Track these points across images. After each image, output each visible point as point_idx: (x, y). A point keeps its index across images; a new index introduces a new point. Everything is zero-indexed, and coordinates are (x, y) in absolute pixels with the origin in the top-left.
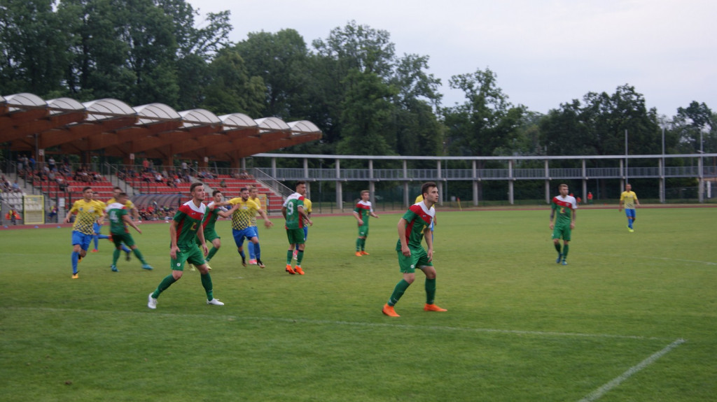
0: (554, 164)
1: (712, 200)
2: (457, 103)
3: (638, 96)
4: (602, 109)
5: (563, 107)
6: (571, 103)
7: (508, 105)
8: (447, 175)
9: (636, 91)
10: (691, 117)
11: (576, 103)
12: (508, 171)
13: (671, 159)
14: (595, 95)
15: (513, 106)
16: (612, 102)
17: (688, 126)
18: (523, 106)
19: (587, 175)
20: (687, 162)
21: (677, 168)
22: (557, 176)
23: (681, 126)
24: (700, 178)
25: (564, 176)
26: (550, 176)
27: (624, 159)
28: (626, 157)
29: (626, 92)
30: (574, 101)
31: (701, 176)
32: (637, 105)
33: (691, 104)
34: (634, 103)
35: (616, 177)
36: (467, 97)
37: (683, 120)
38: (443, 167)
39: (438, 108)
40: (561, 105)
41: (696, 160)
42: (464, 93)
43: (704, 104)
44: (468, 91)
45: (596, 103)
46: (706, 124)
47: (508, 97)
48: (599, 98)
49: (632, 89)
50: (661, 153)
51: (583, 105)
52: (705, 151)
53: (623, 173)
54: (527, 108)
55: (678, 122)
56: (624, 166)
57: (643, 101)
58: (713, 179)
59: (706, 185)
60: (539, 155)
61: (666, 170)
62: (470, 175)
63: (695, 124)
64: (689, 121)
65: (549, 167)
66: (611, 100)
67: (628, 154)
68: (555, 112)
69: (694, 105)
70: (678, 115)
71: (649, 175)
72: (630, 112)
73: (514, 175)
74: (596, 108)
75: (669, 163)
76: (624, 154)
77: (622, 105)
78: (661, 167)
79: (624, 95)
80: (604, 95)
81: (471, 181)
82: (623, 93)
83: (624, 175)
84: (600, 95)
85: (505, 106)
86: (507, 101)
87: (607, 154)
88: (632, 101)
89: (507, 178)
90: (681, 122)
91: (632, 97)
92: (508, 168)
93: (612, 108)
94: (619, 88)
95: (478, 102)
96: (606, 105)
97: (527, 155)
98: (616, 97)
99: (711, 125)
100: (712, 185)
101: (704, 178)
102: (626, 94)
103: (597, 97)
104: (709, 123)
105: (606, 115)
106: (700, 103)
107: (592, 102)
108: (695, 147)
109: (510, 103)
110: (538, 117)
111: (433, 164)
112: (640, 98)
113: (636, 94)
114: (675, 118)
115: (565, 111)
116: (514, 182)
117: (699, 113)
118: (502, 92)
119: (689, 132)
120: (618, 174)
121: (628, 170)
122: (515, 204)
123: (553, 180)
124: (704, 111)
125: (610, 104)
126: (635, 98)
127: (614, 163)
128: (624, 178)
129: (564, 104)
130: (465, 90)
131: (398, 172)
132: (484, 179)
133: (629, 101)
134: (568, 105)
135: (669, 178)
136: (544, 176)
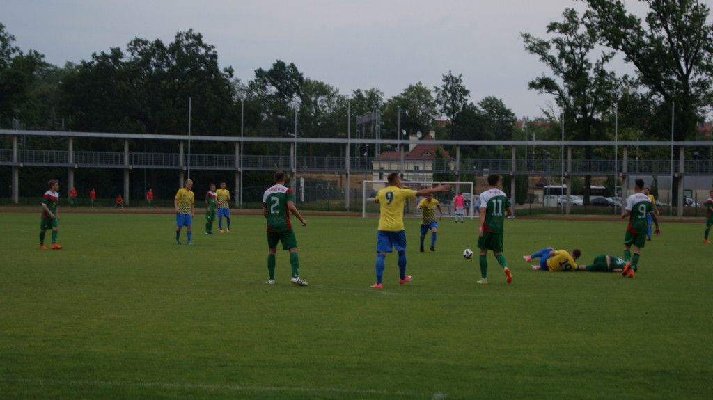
0: (81, 144)
1: (306, 205)
3: (208, 48)
4: (154, 65)
5: (98, 58)
6: (109, 53)
7: (14, 51)
9: (204, 41)
10: (274, 84)
11: (117, 53)
12: (12, 153)
13: (251, 143)
14: (145, 43)
15: (21, 53)
16: (169, 56)
17: (271, 96)
18: (36, 53)
19: (131, 163)
20: (275, 149)
21: (260, 157)
22: (86, 162)
23: (259, 95)
24: (292, 174)
25: (96, 163)
26: (76, 161)
27: (185, 141)
28: (190, 137)
29: (191, 41)
30: (113, 50)
31: (294, 170)
32: (205, 62)
33: (274, 65)
34: (202, 58)
35: (174, 167)
37: (265, 89)
40: (94, 55)
41: (288, 145)
43: (292, 65)
45: (147, 55)
46: (294, 95)
47: (14, 39)
48: (151, 48)
49: (198, 38)
50: (239, 134)
51: (127, 57)
52: (300, 135)
53: (184, 162)
54: (43, 56)
55: (257, 91)
56: (186, 152)
57: (215, 56)
58: (308, 175)
59: (298, 184)
60: (53, 129)
61: (245, 159)
63: (280, 95)
64: (272, 90)
65: (74, 149)
66: (169, 52)
67: (192, 135)
68: (85, 65)
69: (279, 66)
70: (256, 81)
71: (221, 165)
72: (195, 72)
73: (21, 159)
74: (145, 62)
75: (249, 148)
76: (186, 133)
77: (183, 61)
78: (238, 156)
79: (188, 47)
80: (158, 44)
82: (185, 42)
83: (185, 164)
84: (152, 44)
85: (8, 53)
86: (13, 44)
87: (159, 133)
88: (198, 56)
89: (10, 164)
90: (260, 91)
91: (198, 50)
92: (11, 147)
93: (169, 65)
94: (179, 35)
96: (161, 59)
97: (35, 130)
98: (176, 47)
99: (302, 97)
100: (306, 184)
101: (298, 172)
102: (192, 45)
103: (148, 46)
104: (299, 93)
105: (160, 73)
106: (288, 64)
107: (140, 54)
108: (284, 128)
109: (17, 49)
110: (49, 72)
112: (210, 53)
113: (204, 46)
114: (251, 84)
115: (100, 64)
116: (20, 169)
117: (287, 78)
118: (5, 30)
119: (271, 105)
120: (177, 163)
121: (191, 157)
122: (21, 203)
123: (79, 168)
124: (292, 76)
125: (167, 58)
126: (202, 51)
127: (172, 146)
128: (185, 169)
129: (99, 54)
133: (194, 55)
134: (104, 56)
135: (248, 171)
136: (67, 162)
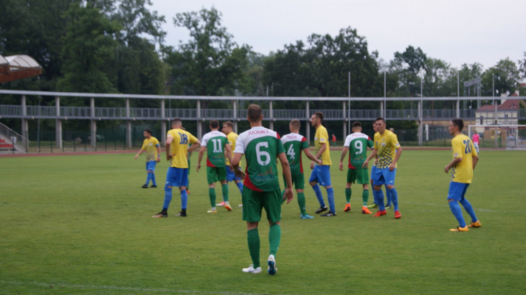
0: (278, 105)
1: (430, 143)
2: (181, 41)
3: (361, 39)
4: (325, 51)
5: (288, 48)
6: (295, 44)
7: (233, 44)
8: (171, 115)
9: (358, 34)
10: (407, 61)
11: (300, 44)
12: (233, 112)
13: (391, 102)
14: (319, 36)
15: (238, 46)
16: (335, 45)
17: (405, 70)
18: (247, 46)
20: (408, 105)
21: (398, 111)
22: (281, 117)
23: (397, 70)
24: (420, 122)
25: (288, 117)
26: (275, 116)
27: (347, 102)
28: (350, 99)
29: (350, 34)
30: (298, 42)
31: (421, 119)
32: (359, 47)
33: (407, 49)
34: (357, 46)
35: (339, 119)
36: (192, 35)
37: (400, 64)
38: (167, 106)
39: (162, 46)
40: (285, 46)
41: (416, 102)
42: (189, 32)
43: (419, 49)
44: (193, 29)
45: (320, 45)
46: (421, 68)
47: (233, 37)
48: (323, 40)
49: (354, 32)
50: (382, 96)
51: (307, 46)
52: (425, 95)
53: (346, 115)
54: (252, 47)
55: (395, 67)
56: (347, 108)
57: (366, 44)
58: (430, 122)
59: (424, 128)
60: (261, 95)
61: (387, 113)
62: (195, 114)
63: (411, 69)
64: (406, 65)
65: (274, 108)
66: (335, 42)
67: (351, 96)
68: (280, 53)
69: (410, 49)
70: (395, 60)
71: (371, 117)
72: (352, 55)
73: (239, 115)
74: (319, 50)
75: (390, 106)
76: (347, 96)
77: (345, 48)
78: (383, 111)
79: (348, 38)
80: (328, 37)
81: (195, 121)
82: (346, 35)
83: (347, 117)
84: (323, 37)
85: (229, 46)
86: (232, 40)
87: (330, 96)
88: (354, 44)
90: (398, 66)
91: (354, 40)
92: (232, 108)
93: (335, 50)
94: (341, 30)
95: (203, 40)
96: (330, 46)
97: (249, 96)
98: (340, 39)
99: (426, 70)
100: (430, 128)
101: (423, 121)
102: (350, 37)
103: (321, 39)
104: (424, 67)
105: (330, 58)
106: (415, 48)
107: (316, 44)
108: (414, 91)
109: (235, 43)
110: (259, 58)
111: (156, 104)
112: (363, 41)
113: (359, 37)
114: (392, 62)
115: (290, 52)
116: (238, 122)
117: (415, 57)
118: (227, 31)
119: (405, 76)
120: (341, 116)
121: (351, 112)
123: (277, 121)
124: (419, 56)
125: (334, 46)
126: (357, 41)
127: (338, 105)
128: (347, 120)
129: (288, 45)
130: (189, 28)
131: (121, 111)
132: (208, 119)
133: (352, 44)
134: (292, 46)
135: (390, 121)
136: (269, 117)
